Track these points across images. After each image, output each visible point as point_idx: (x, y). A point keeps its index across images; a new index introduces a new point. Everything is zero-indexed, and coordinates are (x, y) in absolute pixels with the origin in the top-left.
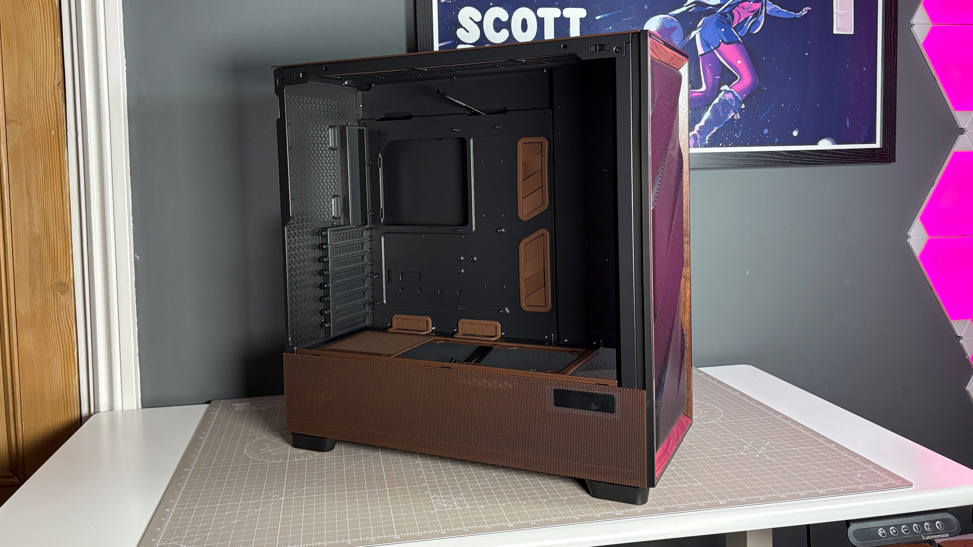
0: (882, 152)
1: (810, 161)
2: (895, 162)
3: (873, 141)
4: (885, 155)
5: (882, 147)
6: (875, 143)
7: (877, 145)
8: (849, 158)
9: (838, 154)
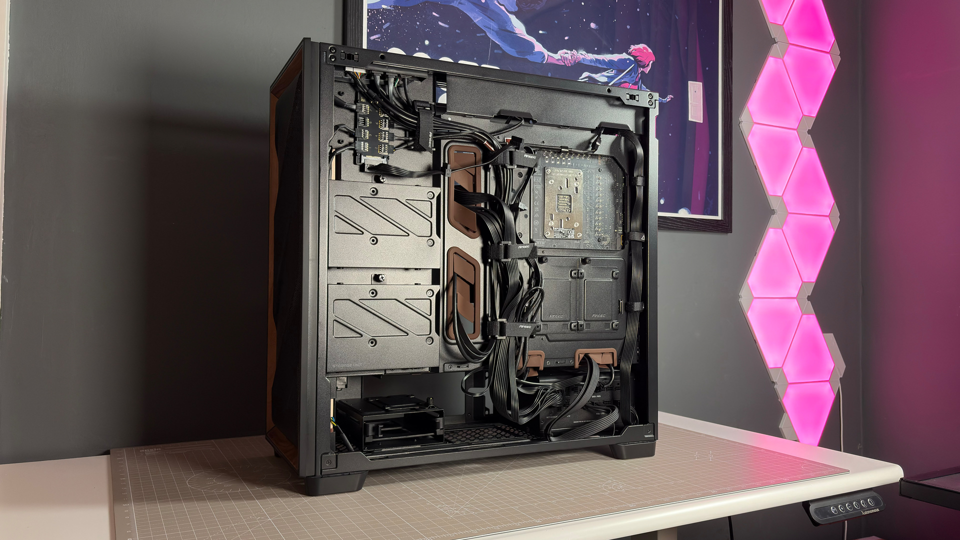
0: (724, 223)
1: (673, 226)
2: (731, 233)
3: (717, 214)
4: (724, 227)
5: (723, 219)
6: (718, 216)
7: (719, 217)
8: (701, 226)
9: (693, 222)
